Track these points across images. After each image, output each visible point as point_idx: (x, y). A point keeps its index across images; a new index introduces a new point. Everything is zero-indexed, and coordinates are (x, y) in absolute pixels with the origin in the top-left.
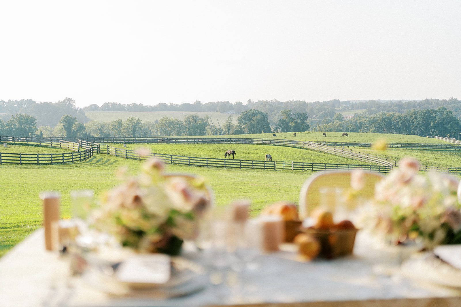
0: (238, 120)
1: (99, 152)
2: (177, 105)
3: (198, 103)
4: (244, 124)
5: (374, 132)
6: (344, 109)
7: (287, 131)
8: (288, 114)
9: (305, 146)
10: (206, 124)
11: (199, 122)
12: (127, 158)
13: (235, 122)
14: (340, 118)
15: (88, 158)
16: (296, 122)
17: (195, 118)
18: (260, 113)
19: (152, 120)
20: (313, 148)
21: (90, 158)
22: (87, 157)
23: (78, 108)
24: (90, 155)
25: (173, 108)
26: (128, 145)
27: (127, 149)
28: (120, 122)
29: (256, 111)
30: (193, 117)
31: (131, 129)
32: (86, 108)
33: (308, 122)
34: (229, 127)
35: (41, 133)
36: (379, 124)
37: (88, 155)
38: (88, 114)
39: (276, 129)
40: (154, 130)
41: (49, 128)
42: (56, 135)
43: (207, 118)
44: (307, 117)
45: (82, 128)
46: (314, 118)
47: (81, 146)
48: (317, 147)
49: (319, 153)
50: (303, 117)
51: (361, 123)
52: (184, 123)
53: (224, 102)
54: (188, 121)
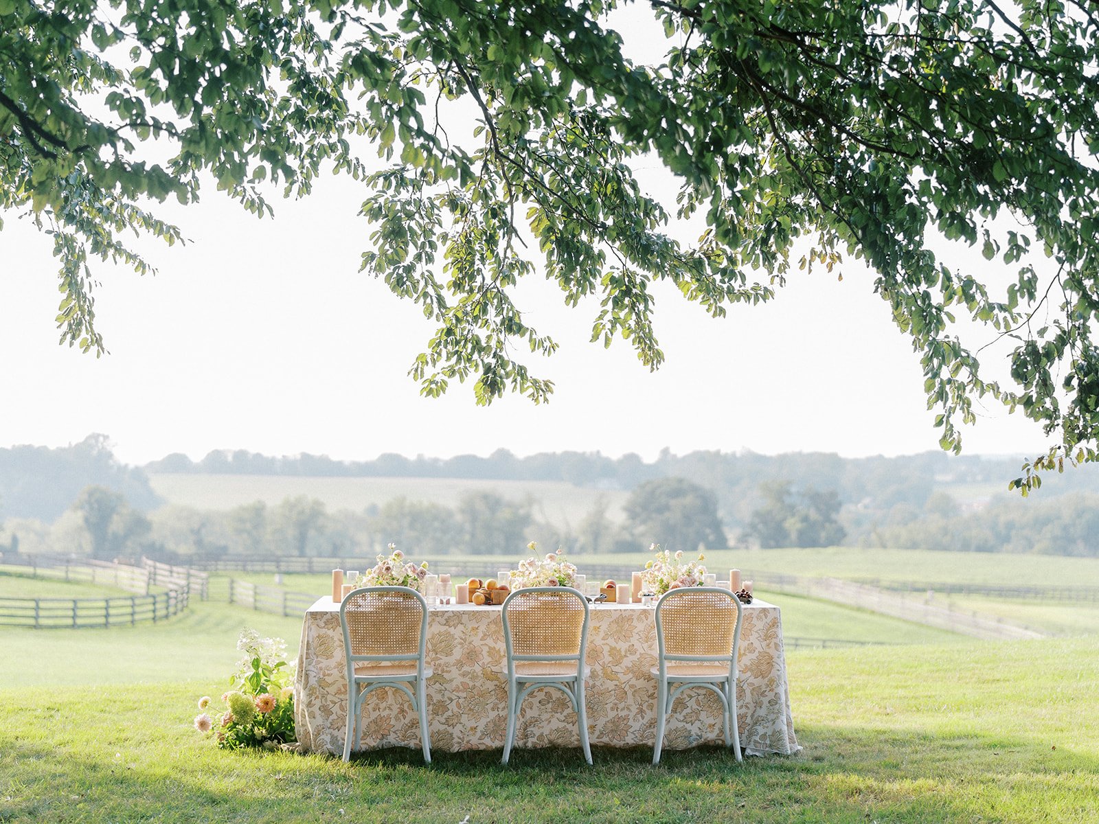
0: (626, 509)
1: (204, 596)
2: (436, 460)
3: (503, 456)
4: (644, 522)
5: (1045, 552)
6: (961, 480)
7: (778, 546)
8: (781, 494)
9: (816, 591)
10: (526, 520)
11: (504, 514)
12: (286, 615)
13: (616, 516)
14: (947, 507)
15: (175, 613)
16: (805, 519)
17: (493, 502)
18: (694, 489)
19: (358, 507)
20: (839, 598)
21: (180, 615)
22: (172, 610)
23: (126, 466)
24: (180, 606)
25: (426, 469)
26: (287, 580)
27: (287, 589)
28: (258, 512)
29: (681, 481)
30: (485, 497)
31: (291, 533)
32: (151, 464)
33: (844, 516)
34: (596, 531)
35: (15, 540)
36: (1065, 528)
37: (176, 606)
38: (158, 484)
39: (743, 540)
40: (362, 537)
41: (37, 524)
42: (58, 547)
43: (531, 501)
44: (840, 504)
45: (140, 525)
46: (866, 507)
47: (152, 577)
48: (850, 595)
49: (854, 614)
50: (828, 503)
51: (1010, 526)
52: (459, 518)
53: (584, 454)
54: (470, 511)
